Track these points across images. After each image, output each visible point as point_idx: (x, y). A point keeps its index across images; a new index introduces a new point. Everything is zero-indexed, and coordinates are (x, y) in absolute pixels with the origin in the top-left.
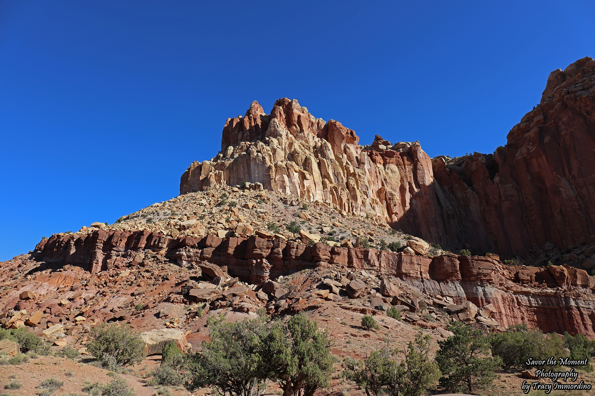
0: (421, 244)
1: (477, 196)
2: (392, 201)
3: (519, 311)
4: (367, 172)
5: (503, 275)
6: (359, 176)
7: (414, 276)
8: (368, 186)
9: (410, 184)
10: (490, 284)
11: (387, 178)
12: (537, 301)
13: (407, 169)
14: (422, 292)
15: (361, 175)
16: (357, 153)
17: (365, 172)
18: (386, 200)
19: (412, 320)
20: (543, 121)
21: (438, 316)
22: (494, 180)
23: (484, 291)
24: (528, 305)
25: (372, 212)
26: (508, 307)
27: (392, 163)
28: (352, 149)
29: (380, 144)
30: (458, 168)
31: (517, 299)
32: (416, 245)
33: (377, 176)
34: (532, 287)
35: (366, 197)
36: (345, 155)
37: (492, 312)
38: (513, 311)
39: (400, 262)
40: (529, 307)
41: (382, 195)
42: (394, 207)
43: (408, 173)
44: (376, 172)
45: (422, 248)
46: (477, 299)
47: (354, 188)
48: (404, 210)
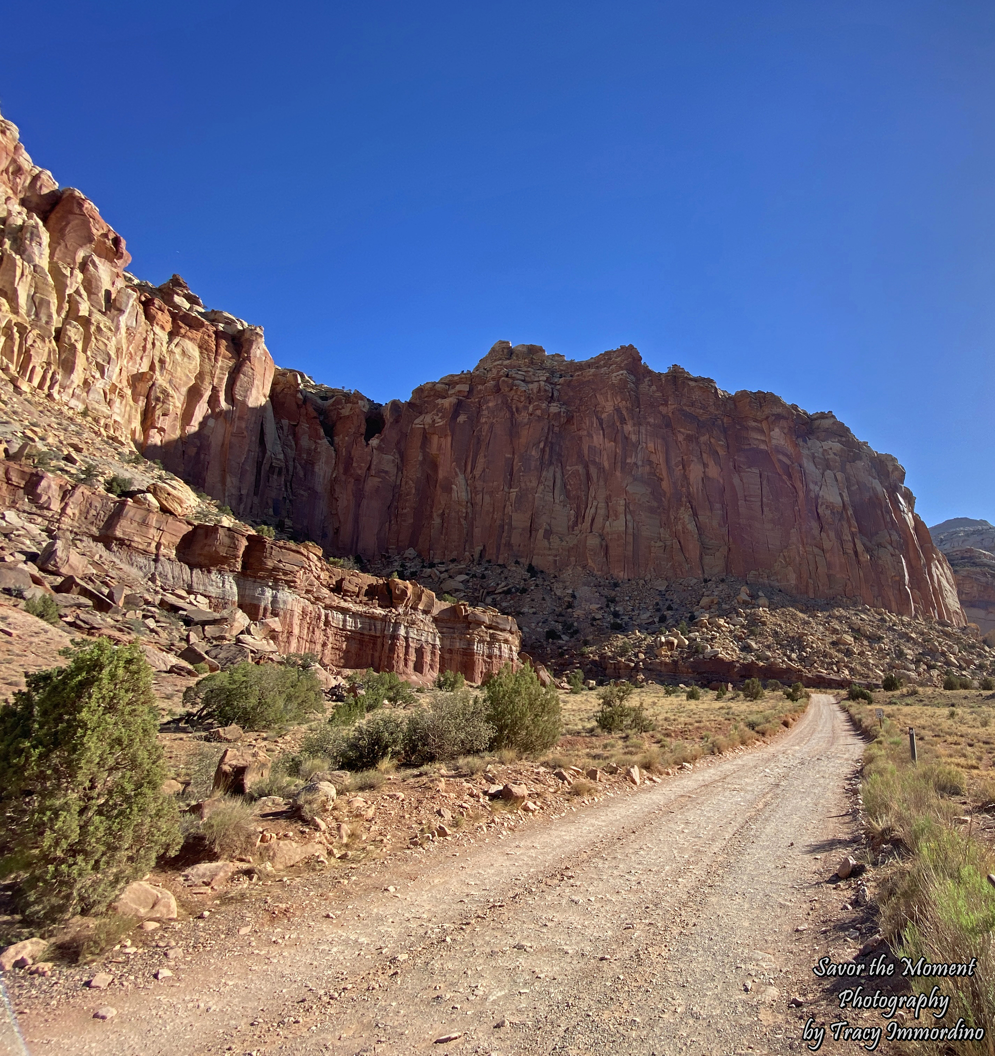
0: (179, 494)
1: (334, 455)
2: (161, 404)
3: (322, 633)
4: (123, 330)
5: (318, 578)
6: (99, 329)
7: (140, 547)
8: (113, 356)
9: (214, 389)
10: (290, 587)
11: (168, 360)
12: (356, 623)
13: (220, 363)
14: (146, 579)
15: (104, 329)
16: (113, 283)
17: (118, 328)
18: (148, 397)
19: (88, 627)
20: (466, 394)
21: (159, 624)
22: (370, 442)
23: (275, 597)
24: (341, 627)
25: (104, 409)
26: (307, 625)
27: (190, 339)
28: (104, 272)
29: (178, 294)
30: (319, 401)
31: (327, 616)
32: (169, 494)
33: (144, 348)
34: (356, 602)
35: (98, 375)
36: (80, 276)
37: (274, 630)
38: (313, 632)
39: (116, 515)
40: (340, 629)
41: (143, 387)
42: (161, 418)
43: (218, 371)
44: (145, 339)
45: (181, 502)
46: (257, 607)
47: (73, 347)
48: (183, 429)
